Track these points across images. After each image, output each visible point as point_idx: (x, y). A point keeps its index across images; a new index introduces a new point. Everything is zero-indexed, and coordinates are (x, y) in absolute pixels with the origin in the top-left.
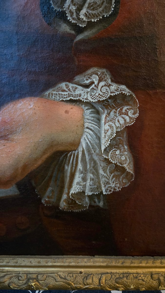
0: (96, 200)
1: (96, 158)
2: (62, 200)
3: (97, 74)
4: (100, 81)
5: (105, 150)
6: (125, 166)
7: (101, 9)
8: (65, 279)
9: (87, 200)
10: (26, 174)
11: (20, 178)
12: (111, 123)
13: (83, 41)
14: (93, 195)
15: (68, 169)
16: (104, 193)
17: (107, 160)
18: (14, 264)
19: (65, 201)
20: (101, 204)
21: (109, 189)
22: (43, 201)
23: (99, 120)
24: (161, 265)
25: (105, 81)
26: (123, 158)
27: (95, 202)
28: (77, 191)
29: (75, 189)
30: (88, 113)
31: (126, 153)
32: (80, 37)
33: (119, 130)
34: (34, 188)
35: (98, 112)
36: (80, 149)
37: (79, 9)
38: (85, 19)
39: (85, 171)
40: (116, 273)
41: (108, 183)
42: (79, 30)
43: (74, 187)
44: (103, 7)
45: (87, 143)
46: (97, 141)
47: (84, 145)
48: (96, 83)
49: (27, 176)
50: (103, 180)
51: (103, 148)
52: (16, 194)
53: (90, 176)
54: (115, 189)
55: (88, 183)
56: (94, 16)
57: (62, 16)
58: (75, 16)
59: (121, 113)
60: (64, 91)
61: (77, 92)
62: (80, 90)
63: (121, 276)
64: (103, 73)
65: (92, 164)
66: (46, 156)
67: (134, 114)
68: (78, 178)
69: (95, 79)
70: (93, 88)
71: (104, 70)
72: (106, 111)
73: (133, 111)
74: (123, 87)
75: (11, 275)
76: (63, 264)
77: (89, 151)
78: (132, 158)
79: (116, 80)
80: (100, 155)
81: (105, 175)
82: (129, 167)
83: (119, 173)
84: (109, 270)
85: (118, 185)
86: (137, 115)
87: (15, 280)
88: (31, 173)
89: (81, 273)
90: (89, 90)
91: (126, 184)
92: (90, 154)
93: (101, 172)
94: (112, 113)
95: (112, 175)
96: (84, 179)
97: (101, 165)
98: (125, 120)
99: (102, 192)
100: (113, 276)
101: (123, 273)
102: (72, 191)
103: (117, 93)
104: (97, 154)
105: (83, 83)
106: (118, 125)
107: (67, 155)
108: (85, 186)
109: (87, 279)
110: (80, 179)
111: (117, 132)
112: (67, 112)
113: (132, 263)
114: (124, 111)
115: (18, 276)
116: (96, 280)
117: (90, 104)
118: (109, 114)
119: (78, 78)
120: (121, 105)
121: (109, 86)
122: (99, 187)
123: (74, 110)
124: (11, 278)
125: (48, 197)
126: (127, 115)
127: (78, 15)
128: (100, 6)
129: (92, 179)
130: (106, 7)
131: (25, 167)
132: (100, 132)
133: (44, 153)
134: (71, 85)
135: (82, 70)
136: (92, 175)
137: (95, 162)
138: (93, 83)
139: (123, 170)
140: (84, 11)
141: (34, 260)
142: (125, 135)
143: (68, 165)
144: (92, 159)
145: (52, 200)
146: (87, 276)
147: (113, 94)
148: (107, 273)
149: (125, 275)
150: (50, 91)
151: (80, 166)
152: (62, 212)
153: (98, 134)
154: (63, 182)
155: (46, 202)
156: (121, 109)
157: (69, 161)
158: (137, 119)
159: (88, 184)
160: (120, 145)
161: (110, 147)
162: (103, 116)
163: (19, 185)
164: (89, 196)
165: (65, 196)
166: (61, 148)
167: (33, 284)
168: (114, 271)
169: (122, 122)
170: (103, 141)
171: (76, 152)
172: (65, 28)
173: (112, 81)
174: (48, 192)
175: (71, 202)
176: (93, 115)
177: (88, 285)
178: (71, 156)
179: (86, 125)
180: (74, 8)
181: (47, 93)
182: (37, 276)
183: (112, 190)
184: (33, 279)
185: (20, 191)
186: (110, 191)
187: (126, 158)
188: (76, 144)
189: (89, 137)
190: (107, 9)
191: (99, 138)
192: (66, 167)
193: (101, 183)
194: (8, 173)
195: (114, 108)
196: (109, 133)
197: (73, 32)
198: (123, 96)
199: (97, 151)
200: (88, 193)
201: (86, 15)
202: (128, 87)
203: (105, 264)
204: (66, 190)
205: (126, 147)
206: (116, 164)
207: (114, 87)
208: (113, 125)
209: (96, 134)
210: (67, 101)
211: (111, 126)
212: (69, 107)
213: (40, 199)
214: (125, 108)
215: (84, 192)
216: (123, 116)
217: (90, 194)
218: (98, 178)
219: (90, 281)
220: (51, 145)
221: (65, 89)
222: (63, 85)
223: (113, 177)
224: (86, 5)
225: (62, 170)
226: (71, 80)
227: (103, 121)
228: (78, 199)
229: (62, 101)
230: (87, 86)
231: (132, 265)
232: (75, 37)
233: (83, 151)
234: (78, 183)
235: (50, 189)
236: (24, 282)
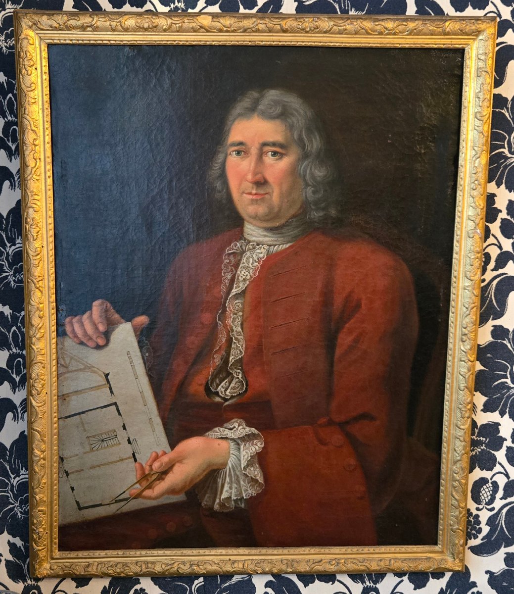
0: (239, 503)
1: (238, 473)
2: (216, 503)
3: (237, 422)
4: (239, 426)
5: (244, 468)
6: (258, 478)
7: (238, 389)
8: (218, 564)
9: (233, 502)
10: (191, 486)
11: (187, 488)
12: (246, 450)
13: (228, 406)
14: (237, 499)
15: (220, 481)
16: (245, 498)
17: (245, 475)
18: (180, 554)
19: (218, 504)
20: (243, 506)
21: (248, 494)
22: (202, 505)
23: (239, 449)
24: (289, 553)
25: (242, 426)
26: (256, 473)
27: (238, 504)
28: (226, 496)
29: (225, 495)
30: (232, 445)
31: (258, 469)
32: (227, 403)
33: (252, 455)
34: (197, 495)
35: (238, 444)
36: (228, 468)
37: (226, 389)
38: (229, 394)
39: (231, 482)
40: (256, 560)
41: (247, 490)
42: (226, 400)
43: (224, 493)
44: (239, 388)
45: (232, 464)
46: (239, 462)
47: (230, 465)
48: (237, 427)
49: (192, 487)
50: (243, 489)
51: (243, 467)
52: (185, 499)
53: (235, 485)
54: (251, 495)
55: (234, 490)
56: (234, 393)
57: (217, 394)
58: (224, 393)
59: (253, 444)
60: (217, 432)
61: (225, 433)
62: (227, 431)
63: (259, 562)
64: (240, 422)
65: (236, 478)
66: (205, 473)
67: (261, 444)
68: (226, 487)
69: (236, 425)
70: (235, 430)
71: (241, 420)
72: (243, 443)
73: (260, 443)
74: (254, 429)
75: (178, 563)
76: (216, 554)
77: (233, 469)
78: (262, 473)
79: (249, 425)
80: (241, 471)
81: (245, 485)
82: (260, 479)
83: (254, 483)
84: (251, 557)
85: (254, 492)
86: (263, 445)
87: (182, 566)
88: (195, 484)
89: (230, 560)
90: (232, 431)
91: (259, 490)
92: (234, 470)
93: (242, 483)
94: (247, 444)
95: (249, 485)
96: (231, 488)
97: (242, 478)
98: (256, 449)
99: (243, 497)
100: (253, 562)
101: (261, 560)
102: (223, 497)
103: (249, 432)
104: (239, 471)
105: (228, 427)
106: (251, 451)
107: (219, 472)
108: (231, 493)
109: (234, 564)
110: (228, 488)
111: (251, 456)
112: (219, 444)
113: (267, 552)
114: (254, 443)
115: (184, 563)
116: (241, 566)
117: (233, 440)
118: (245, 445)
119: (225, 425)
120: (253, 440)
121: (245, 429)
122: (241, 493)
123: (224, 443)
124: (179, 564)
125: (206, 501)
126: (257, 445)
127: (225, 392)
128: (237, 388)
129: (236, 488)
130: (241, 388)
131: (192, 480)
132: (240, 456)
133: (204, 471)
134: (221, 429)
135: (228, 420)
136: (236, 485)
137: (238, 476)
138: (235, 427)
139: (256, 481)
140: (229, 391)
141: (195, 551)
142: (256, 458)
143: (220, 479)
144: (235, 474)
145: (209, 504)
146: (234, 562)
147: (247, 433)
148: (249, 560)
149: (262, 561)
150: (209, 433)
151: (228, 479)
152: (216, 512)
153: (239, 457)
154: (216, 491)
155: (205, 505)
156: (253, 442)
157: (221, 475)
158: (263, 448)
159: (233, 492)
160: (254, 465)
161: (247, 465)
162: (242, 447)
163: (187, 493)
164: (234, 500)
165: (217, 501)
166: (215, 468)
167: (195, 568)
168: (255, 557)
169: (254, 450)
170: (242, 462)
171: (225, 470)
172: (218, 399)
173: (246, 426)
174: (206, 498)
175: (222, 505)
176: (235, 446)
177: (235, 568)
178: (221, 472)
179: (231, 452)
180: (223, 390)
181: (207, 434)
182: (198, 563)
183: (250, 495)
184: (195, 564)
185: (187, 497)
186: (249, 496)
187: (258, 473)
188: (225, 465)
189: (233, 459)
190: (242, 389)
191: (240, 460)
192: (219, 480)
193: (242, 490)
194: (180, 486)
195: (248, 441)
196: (246, 457)
197: (223, 401)
198: (253, 434)
199: (239, 469)
200: (234, 498)
201: (230, 393)
202: (256, 429)
203: (247, 553)
204: (218, 496)
205: (257, 466)
206: (251, 477)
207: (248, 429)
208: (248, 452)
209: (238, 458)
210: (219, 438)
211: (247, 452)
212: (220, 441)
213: (201, 503)
214: (255, 441)
215: (230, 497)
216: (255, 446)
217: (235, 498)
218: (240, 487)
219: (236, 565)
220: (209, 466)
221: (218, 431)
222: (217, 429)
223: (250, 486)
224: (230, 388)
225: (216, 482)
226: (221, 426)
227: (242, 449)
228: (227, 502)
229: (216, 438)
230: (231, 429)
231: (267, 553)
232: (224, 403)
233: (230, 469)
234: (227, 491)
235: (208, 495)
236: (189, 567)
